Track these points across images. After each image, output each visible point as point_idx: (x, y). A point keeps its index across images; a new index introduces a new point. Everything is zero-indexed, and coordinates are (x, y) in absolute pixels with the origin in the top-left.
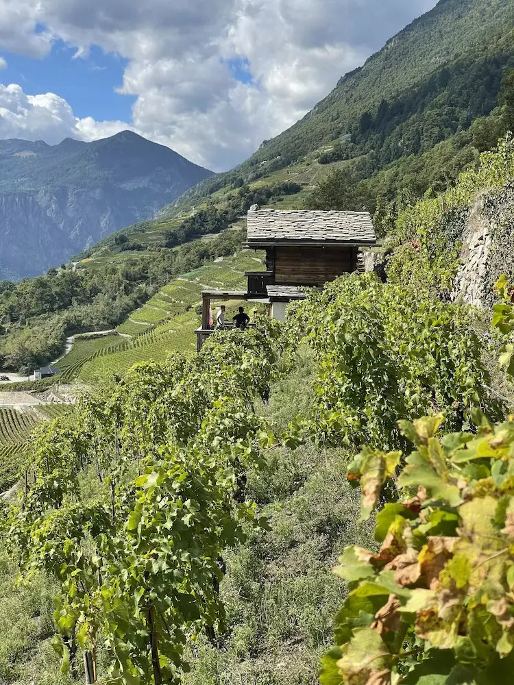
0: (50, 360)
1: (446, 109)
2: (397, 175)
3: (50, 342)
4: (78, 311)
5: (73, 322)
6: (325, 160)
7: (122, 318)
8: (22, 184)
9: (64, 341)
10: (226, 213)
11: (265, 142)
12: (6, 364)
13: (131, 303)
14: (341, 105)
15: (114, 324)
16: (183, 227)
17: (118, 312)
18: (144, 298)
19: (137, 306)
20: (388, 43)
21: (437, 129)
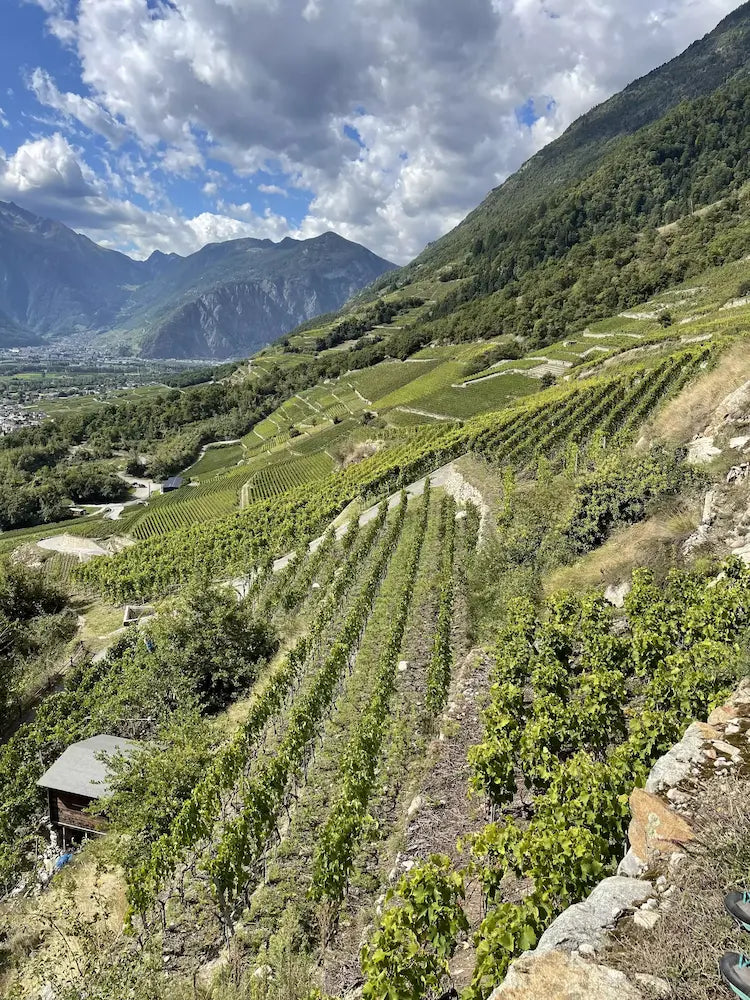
0: (183, 468)
1: (537, 240)
2: (459, 319)
3: (185, 453)
4: (215, 423)
5: (209, 433)
6: (445, 279)
7: (249, 429)
8: (252, 274)
9: (198, 450)
10: (365, 323)
11: (429, 244)
12: (146, 473)
13: (257, 416)
14: (482, 218)
15: (241, 435)
16: (331, 334)
17: (245, 424)
18: (269, 411)
19: (263, 418)
20: (523, 165)
21: (527, 258)
